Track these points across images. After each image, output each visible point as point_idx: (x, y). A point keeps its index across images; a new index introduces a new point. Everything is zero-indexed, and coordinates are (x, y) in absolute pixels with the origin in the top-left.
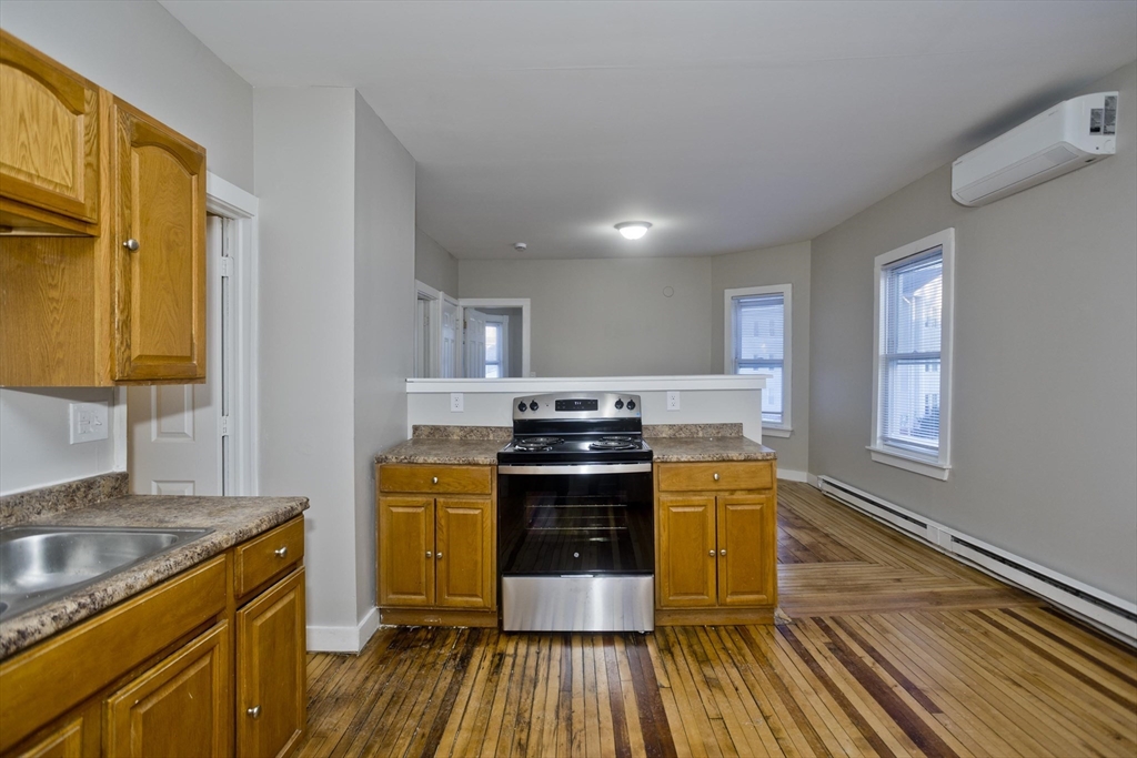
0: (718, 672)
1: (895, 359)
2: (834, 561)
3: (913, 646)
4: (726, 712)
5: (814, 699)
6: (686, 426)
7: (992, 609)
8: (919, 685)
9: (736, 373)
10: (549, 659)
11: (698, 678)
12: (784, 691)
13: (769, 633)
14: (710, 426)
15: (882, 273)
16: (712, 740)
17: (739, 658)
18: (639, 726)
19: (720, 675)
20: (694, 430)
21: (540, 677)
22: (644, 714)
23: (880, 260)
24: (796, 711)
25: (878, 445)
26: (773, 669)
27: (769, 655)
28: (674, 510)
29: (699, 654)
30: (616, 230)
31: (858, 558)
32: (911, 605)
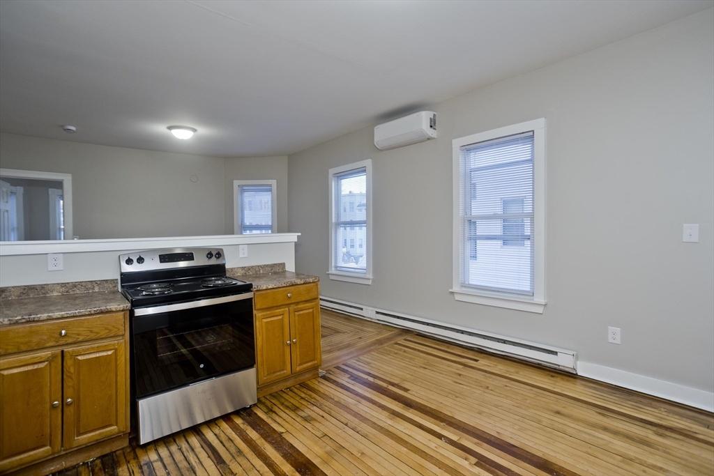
0: (307, 412)
1: (338, 224)
2: (327, 336)
3: (384, 366)
4: (326, 431)
5: (360, 406)
6: (252, 267)
7: (401, 340)
8: (396, 382)
9: (241, 234)
10: (193, 450)
11: (299, 419)
12: (346, 408)
13: (319, 382)
14: (267, 266)
15: (333, 178)
16: (328, 448)
17: (313, 400)
18: (284, 461)
19: (309, 413)
20: (257, 269)
21: (194, 464)
22: (283, 453)
23: (332, 171)
24: (357, 415)
25: (333, 271)
26: (333, 399)
27: (327, 393)
28: (265, 320)
29: (291, 407)
30: (168, 131)
31: (337, 332)
32: (372, 348)
